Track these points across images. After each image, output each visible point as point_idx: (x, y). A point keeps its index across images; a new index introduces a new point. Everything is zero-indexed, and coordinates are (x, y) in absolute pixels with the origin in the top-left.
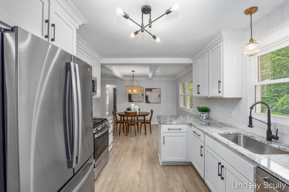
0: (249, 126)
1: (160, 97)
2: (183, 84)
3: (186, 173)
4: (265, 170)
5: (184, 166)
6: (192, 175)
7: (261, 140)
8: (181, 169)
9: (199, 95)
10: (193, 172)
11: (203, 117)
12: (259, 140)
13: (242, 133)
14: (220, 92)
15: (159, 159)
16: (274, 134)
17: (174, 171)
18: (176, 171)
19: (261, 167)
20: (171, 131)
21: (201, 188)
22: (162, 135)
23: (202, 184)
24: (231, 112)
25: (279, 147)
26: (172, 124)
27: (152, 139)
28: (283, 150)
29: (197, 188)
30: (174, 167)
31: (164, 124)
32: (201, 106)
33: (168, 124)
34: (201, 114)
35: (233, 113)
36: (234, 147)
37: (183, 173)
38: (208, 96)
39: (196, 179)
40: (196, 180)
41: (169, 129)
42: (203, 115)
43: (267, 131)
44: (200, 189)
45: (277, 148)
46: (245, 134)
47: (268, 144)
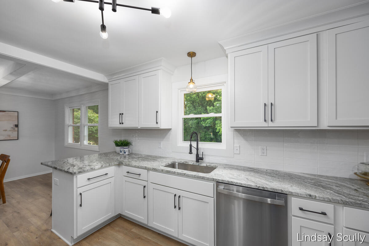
0: (189, 153)
1: (16, 129)
2: (73, 108)
3: (119, 231)
4: (223, 182)
5: (109, 224)
6: (127, 229)
7: (193, 163)
8: (109, 231)
9: (121, 126)
10: (126, 225)
11: (125, 153)
12: (192, 164)
13: (176, 161)
14: (157, 123)
15: (60, 238)
16: (200, 156)
17: (100, 240)
18: (104, 238)
19: (220, 182)
20: (92, 181)
21: (146, 236)
22: (77, 191)
23: (143, 231)
24: (160, 143)
25: (206, 165)
26: (94, 169)
27: (15, 214)
28: (209, 166)
29: (142, 239)
30: (97, 234)
31: (80, 172)
32: (118, 139)
33: (88, 171)
34: (122, 149)
35: (162, 143)
36: (192, 174)
37: (115, 233)
38: (138, 127)
39: (135, 230)
40: (135, 232)
41: (89, 179)
42: (126, 150)
43: (196, 155)
44: (146, 238)
45: (205, 166)
46: (179, 161)
47: (198, 165)
